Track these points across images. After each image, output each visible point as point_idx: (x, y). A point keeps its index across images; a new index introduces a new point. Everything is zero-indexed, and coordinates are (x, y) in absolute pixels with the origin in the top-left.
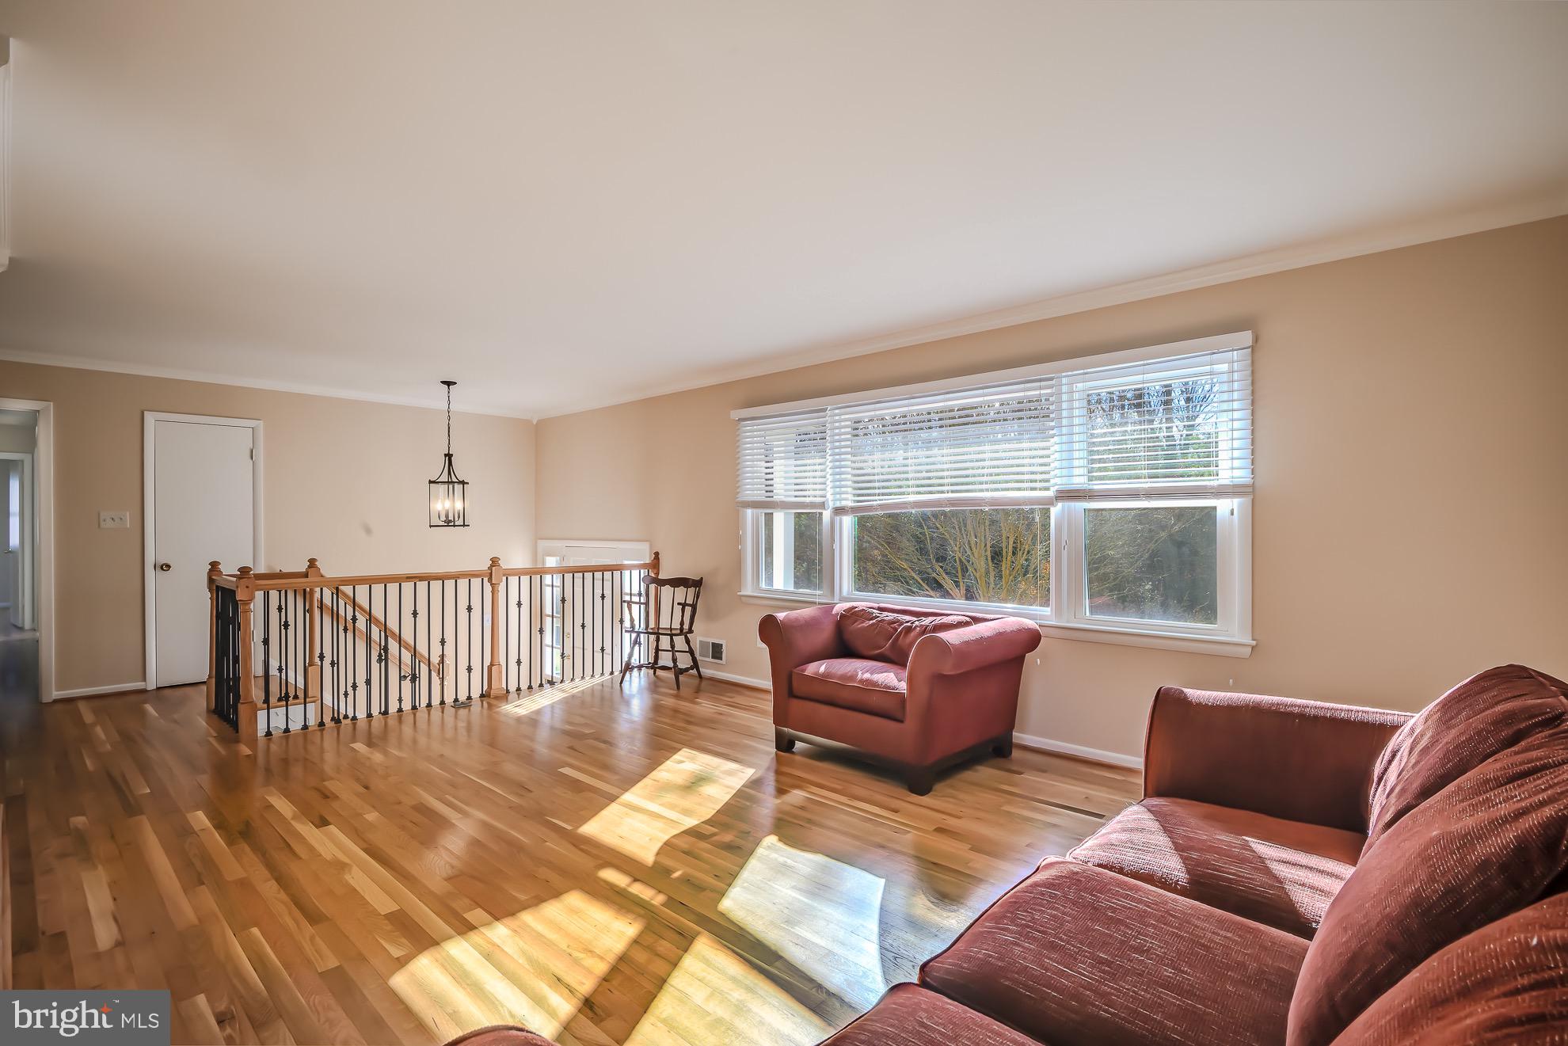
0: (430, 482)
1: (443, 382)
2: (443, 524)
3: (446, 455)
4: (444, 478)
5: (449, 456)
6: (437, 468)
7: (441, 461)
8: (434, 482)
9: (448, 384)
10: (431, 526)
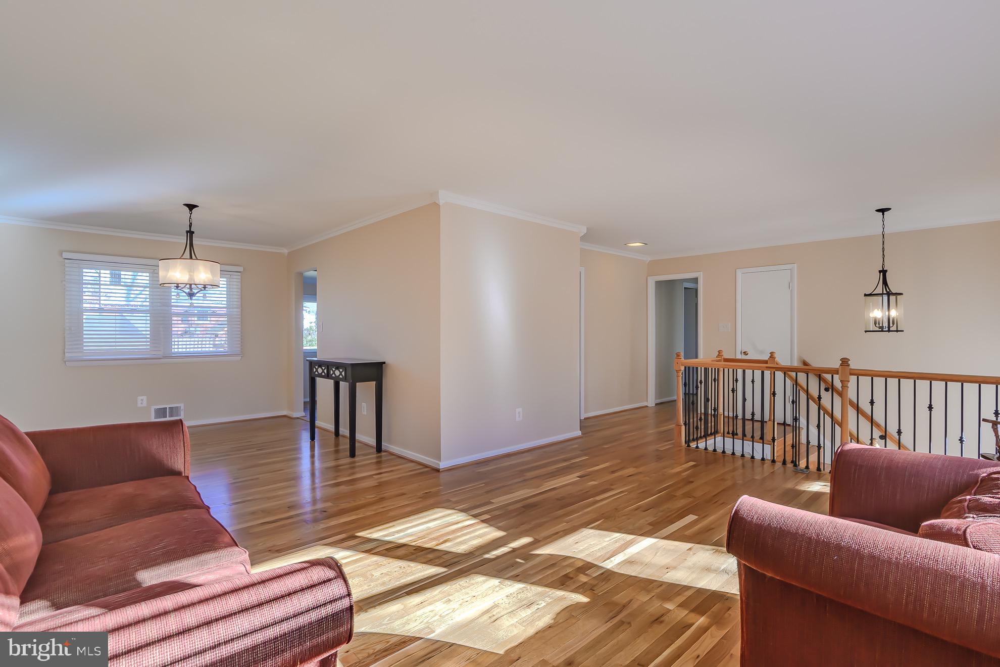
0: (865, 295)
1: (878, 211)
2: (878, 329)
3: (880, 272)
4: (879, 290)
5: (884, 272)
6: (873, 282)
7: (876, 277)
8: (870, 295)
9: (882, 211)
10: (866, 331)
